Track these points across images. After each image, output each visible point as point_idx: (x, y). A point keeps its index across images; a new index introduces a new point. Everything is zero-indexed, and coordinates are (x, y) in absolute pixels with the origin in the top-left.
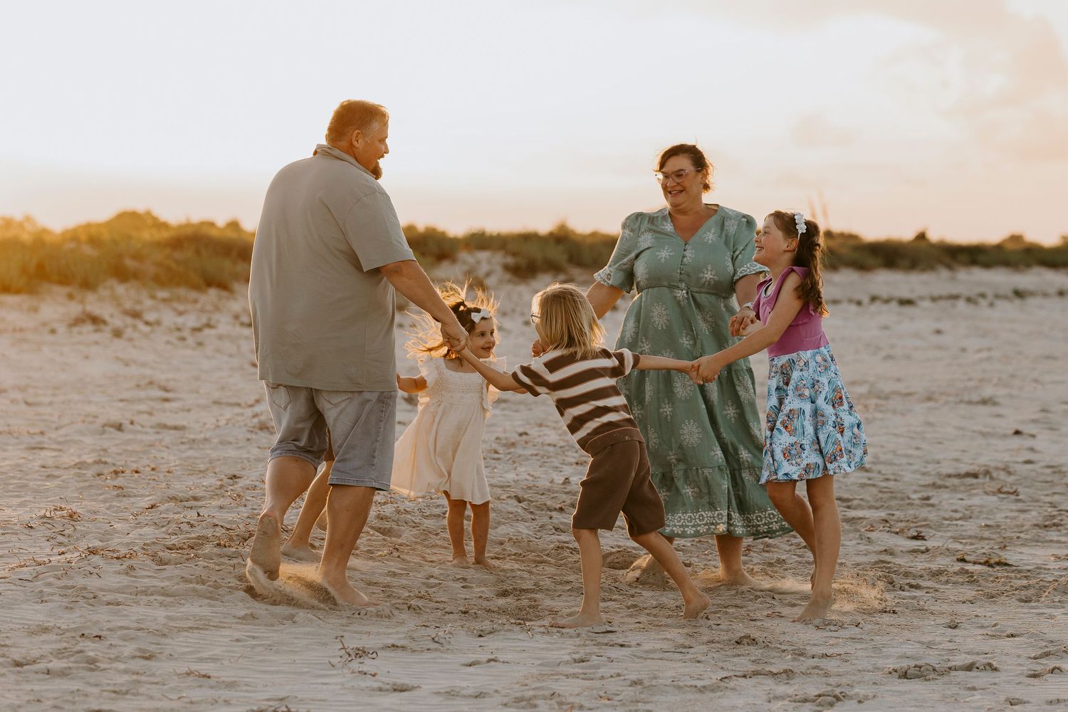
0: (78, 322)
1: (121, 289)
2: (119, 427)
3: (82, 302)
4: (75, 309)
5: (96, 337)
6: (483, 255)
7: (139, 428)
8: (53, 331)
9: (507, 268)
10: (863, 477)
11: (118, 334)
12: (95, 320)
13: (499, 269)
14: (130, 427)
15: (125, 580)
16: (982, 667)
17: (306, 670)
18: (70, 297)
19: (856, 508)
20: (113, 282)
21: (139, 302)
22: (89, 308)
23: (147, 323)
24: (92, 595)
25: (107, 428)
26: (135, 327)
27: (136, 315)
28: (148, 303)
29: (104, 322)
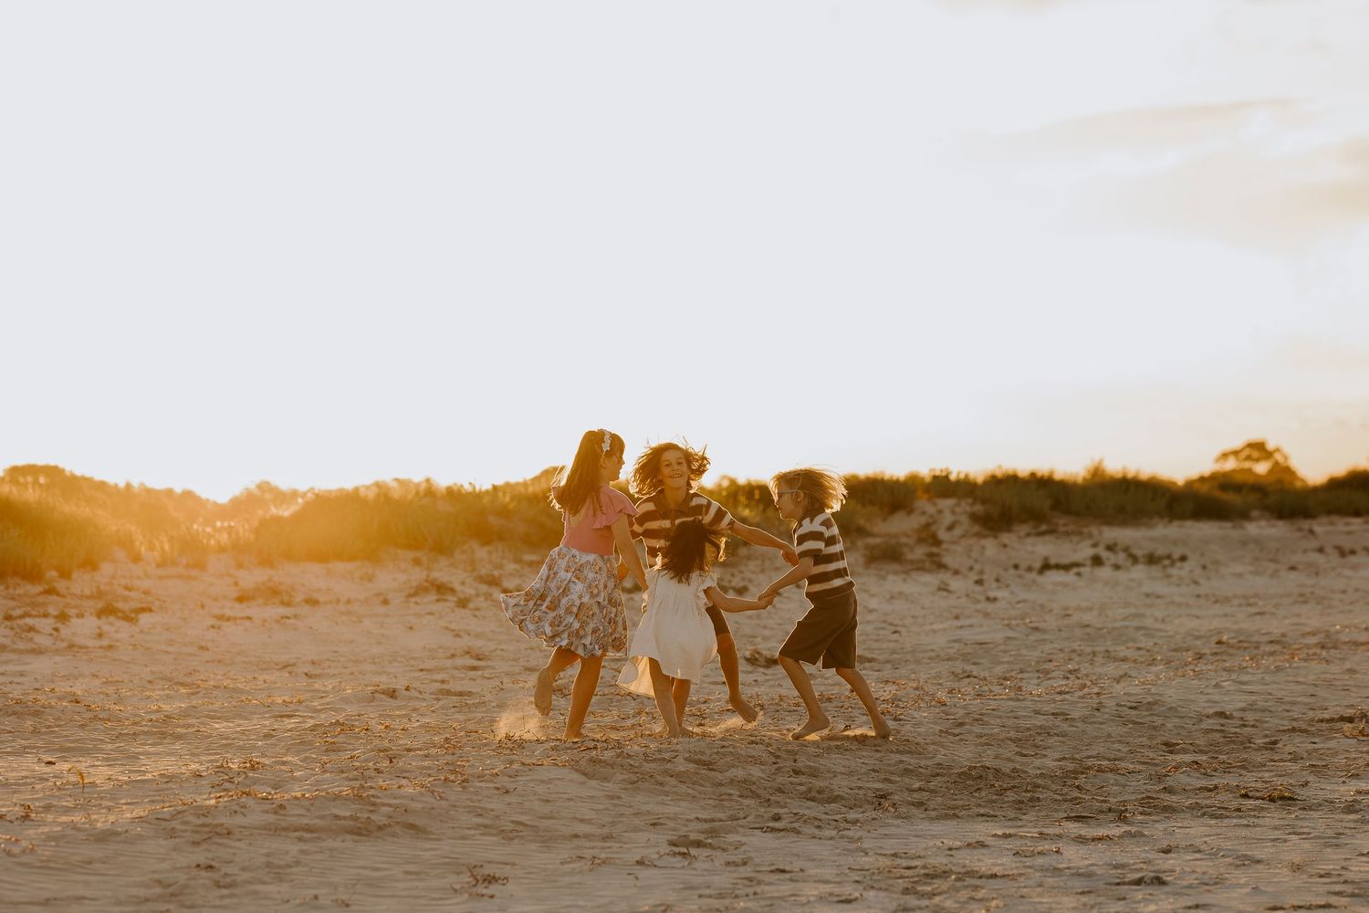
0: (419, 591)
1: (482, 553)
2: (392, 694)
3: (429, 569)
4: (418, 575)
5: (437, 607)
6: (946, 503)
7: (417, 695)
8: (386, 602)
9: (974, 518)
10: (1216, 724)
11: (463, 603)
12: (442, 589)
13: (965, 519)
14: (405, 693)
15: (271, 818)
16: (1148, 881)
17: (423, 894)
18: (417, 562)
19: (1178, 752)
20: (475, 544)
21: (501, 567)
22: (436, 575)
23: (505, 591)
24: (226, 831)
25: (377, 695)
26: (488, 596)
27: (493, 582)
28: (511, 567)
29: (453, 591)
